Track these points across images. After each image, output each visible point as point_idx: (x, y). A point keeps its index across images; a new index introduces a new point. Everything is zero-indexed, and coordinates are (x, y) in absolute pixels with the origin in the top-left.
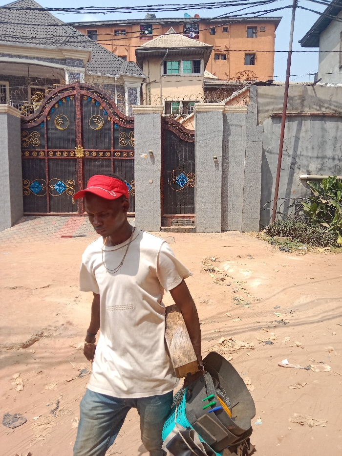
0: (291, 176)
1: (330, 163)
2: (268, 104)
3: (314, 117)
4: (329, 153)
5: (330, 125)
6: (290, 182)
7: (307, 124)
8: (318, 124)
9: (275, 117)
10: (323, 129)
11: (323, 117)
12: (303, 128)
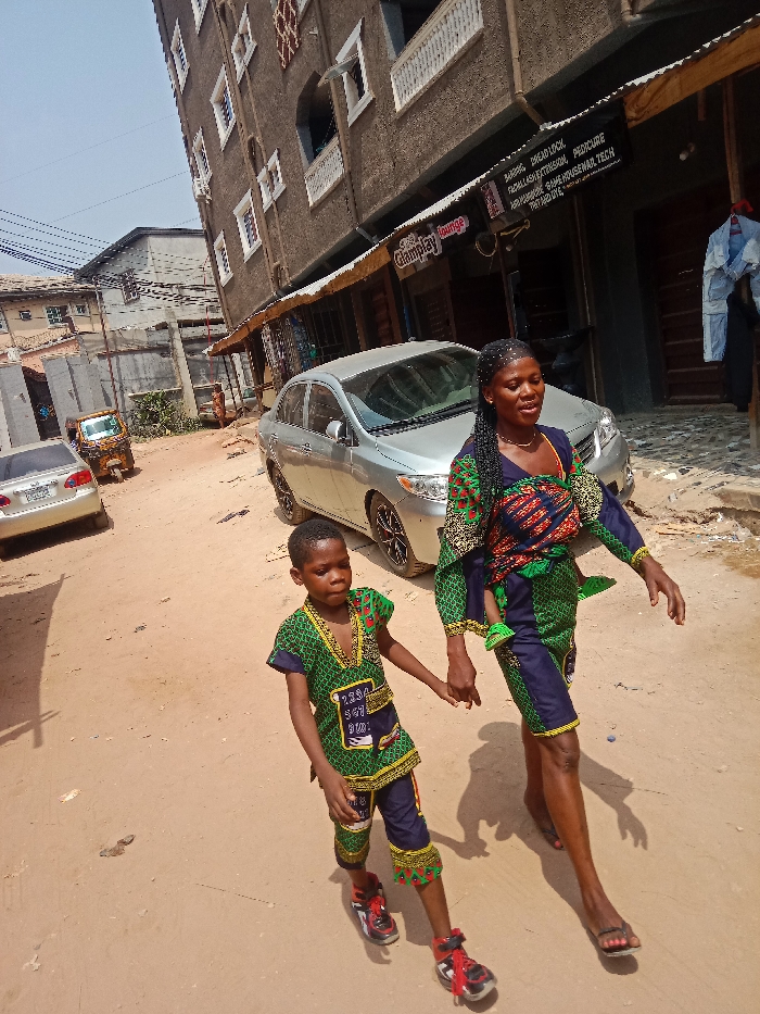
0: (122, 396)
1: (145, 383)
2: (93, 346)
3: (125, 353)
4: (143, 376)
5: (138, 356)
6: (123, 401)
7: (122, 358)
8: (129, 356)
9: (99, 356)
10: (135, 360)
11: (131, 352)
12: (121, 361)
